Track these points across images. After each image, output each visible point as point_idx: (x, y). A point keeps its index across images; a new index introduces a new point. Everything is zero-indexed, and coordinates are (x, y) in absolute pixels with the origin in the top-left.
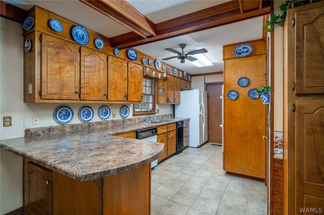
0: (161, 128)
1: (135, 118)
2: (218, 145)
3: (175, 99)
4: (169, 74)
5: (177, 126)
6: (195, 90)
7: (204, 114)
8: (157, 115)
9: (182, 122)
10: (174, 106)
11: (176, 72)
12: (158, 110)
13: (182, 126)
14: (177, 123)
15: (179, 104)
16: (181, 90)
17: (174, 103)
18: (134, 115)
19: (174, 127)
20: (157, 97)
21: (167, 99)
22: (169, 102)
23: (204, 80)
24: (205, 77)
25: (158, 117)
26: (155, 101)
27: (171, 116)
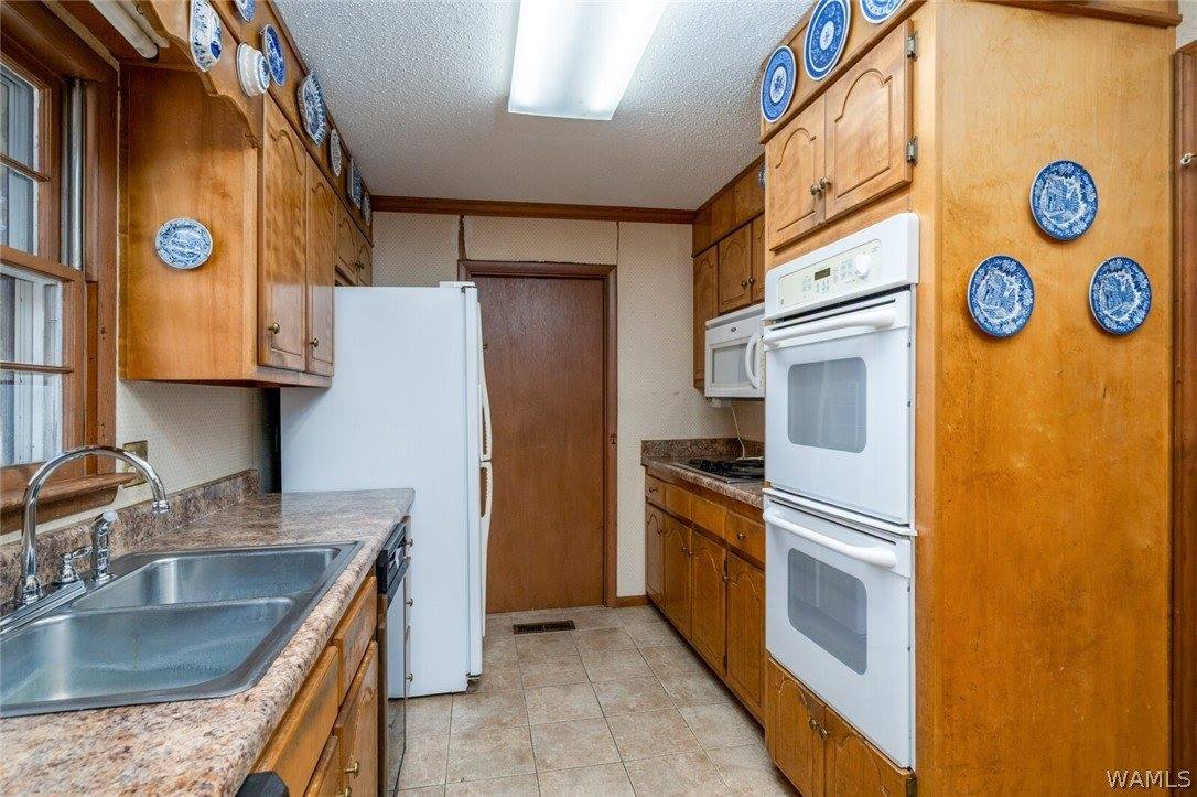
3: (308, 344)
5: (380, 587)
7: (489, 456)
11: (315, 113)
15: (324, 387)
17: (302, 379)
20: (124, 302)
21: (265, 333)
22: (280, 365)
23: (456, 244)
24: (461, 223)
25: (145, 517)
26: (101, 344)
27: (248, 489)
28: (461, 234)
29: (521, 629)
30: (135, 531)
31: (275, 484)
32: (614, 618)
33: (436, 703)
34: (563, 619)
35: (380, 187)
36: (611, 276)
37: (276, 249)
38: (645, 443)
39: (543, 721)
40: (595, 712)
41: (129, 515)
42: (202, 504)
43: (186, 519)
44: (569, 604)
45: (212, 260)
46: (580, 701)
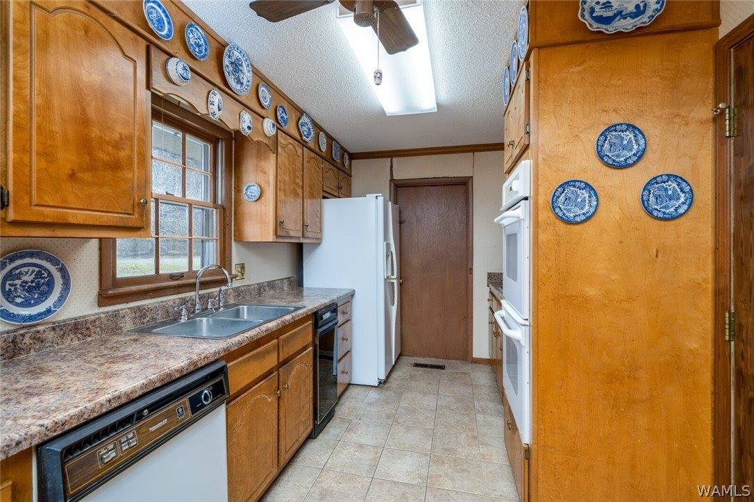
0: (248, 359)
1: (116, 315)
2: (432, 367)
3: (304, 226)
4: (285, 128)
5: (316, 326)
6: (371, 197)
7: (395, 276)
8: (236, 284)
9: (333, 308)
10: (298, 252)
11: (309, 129)
12: (243, 267)
13: (335, 321)
14: (316, 316)
15: (317, 243)
16: (324, 197)
17: (302, 241)
18: (104, 298)
19: (306, 335)
20: (235, 214)
21: (279, 224)
22: (286, 235)
23: (389, 172)
24: (391, 161)
25: (242, 291)
26: (227, 230)
27: (290, 285)
28: (391, 167)
29: (417, 365)
30: (239, 295)
31: (300, 283)
32: (468, 368)
33: (363, 389)
34: (441, 364)
35: (353, 149)
36: (470, 184)
37: (284, 190)
38: (489, 274)
39: (407, 405)
40: (433, 405)
41: (236, 290)
42: (267, 289)
43: (260, 293)
44: (447, 358)
45: (260, 197)
46: (429, 401)
